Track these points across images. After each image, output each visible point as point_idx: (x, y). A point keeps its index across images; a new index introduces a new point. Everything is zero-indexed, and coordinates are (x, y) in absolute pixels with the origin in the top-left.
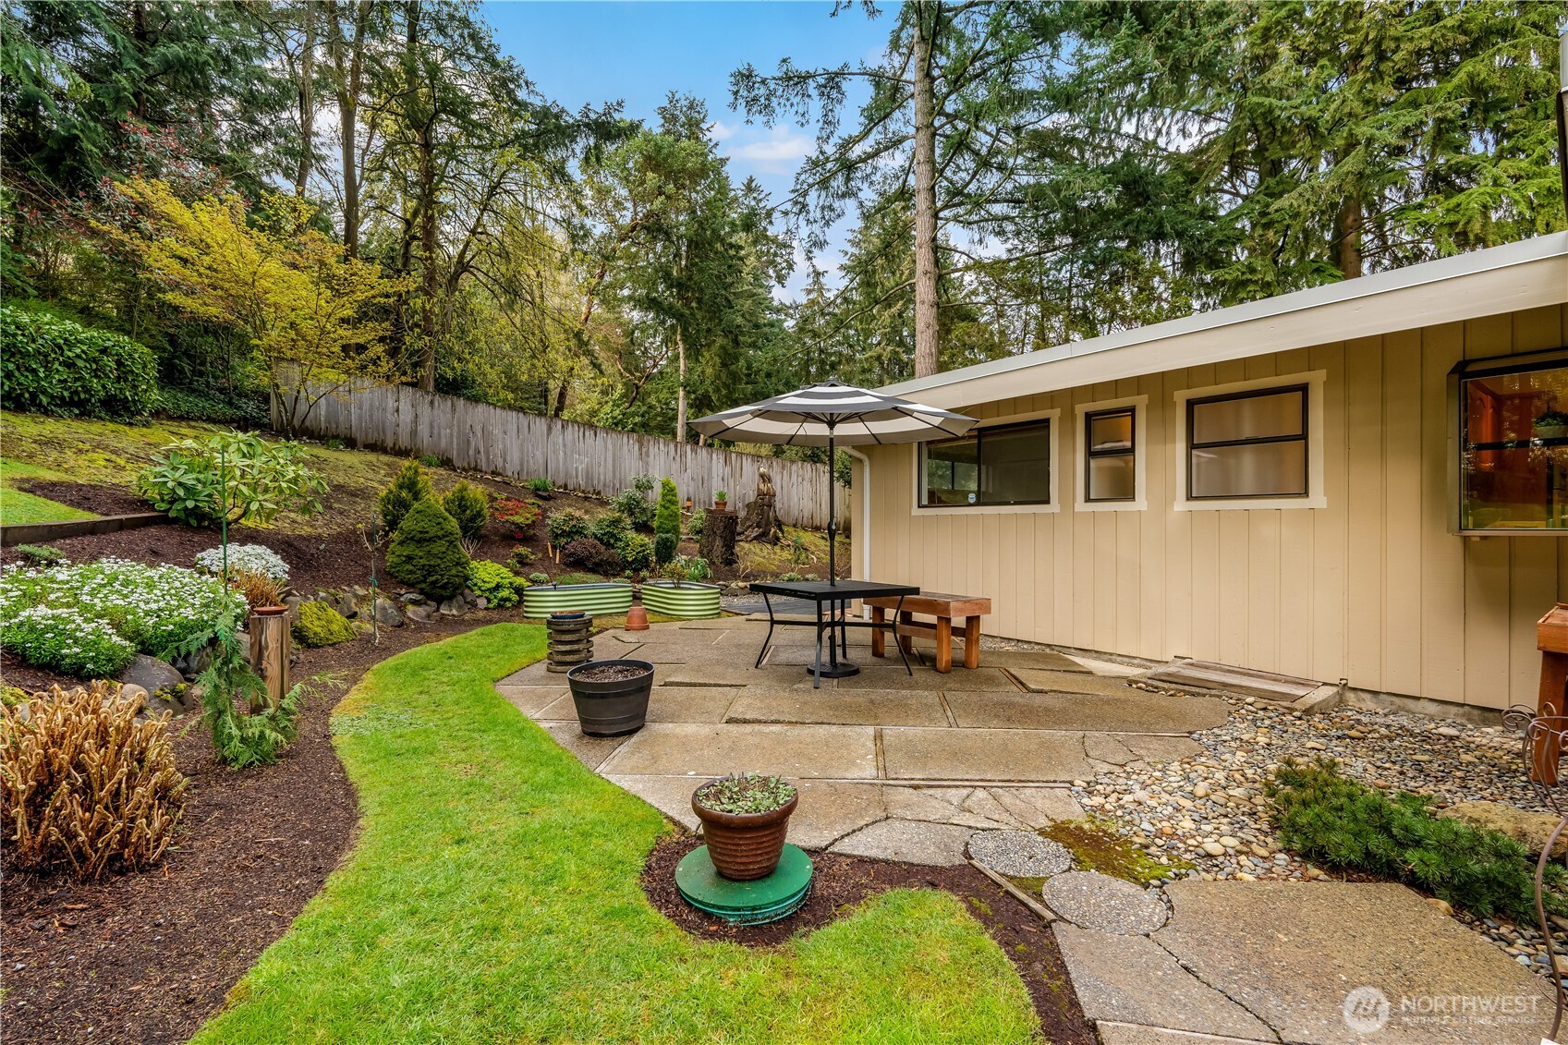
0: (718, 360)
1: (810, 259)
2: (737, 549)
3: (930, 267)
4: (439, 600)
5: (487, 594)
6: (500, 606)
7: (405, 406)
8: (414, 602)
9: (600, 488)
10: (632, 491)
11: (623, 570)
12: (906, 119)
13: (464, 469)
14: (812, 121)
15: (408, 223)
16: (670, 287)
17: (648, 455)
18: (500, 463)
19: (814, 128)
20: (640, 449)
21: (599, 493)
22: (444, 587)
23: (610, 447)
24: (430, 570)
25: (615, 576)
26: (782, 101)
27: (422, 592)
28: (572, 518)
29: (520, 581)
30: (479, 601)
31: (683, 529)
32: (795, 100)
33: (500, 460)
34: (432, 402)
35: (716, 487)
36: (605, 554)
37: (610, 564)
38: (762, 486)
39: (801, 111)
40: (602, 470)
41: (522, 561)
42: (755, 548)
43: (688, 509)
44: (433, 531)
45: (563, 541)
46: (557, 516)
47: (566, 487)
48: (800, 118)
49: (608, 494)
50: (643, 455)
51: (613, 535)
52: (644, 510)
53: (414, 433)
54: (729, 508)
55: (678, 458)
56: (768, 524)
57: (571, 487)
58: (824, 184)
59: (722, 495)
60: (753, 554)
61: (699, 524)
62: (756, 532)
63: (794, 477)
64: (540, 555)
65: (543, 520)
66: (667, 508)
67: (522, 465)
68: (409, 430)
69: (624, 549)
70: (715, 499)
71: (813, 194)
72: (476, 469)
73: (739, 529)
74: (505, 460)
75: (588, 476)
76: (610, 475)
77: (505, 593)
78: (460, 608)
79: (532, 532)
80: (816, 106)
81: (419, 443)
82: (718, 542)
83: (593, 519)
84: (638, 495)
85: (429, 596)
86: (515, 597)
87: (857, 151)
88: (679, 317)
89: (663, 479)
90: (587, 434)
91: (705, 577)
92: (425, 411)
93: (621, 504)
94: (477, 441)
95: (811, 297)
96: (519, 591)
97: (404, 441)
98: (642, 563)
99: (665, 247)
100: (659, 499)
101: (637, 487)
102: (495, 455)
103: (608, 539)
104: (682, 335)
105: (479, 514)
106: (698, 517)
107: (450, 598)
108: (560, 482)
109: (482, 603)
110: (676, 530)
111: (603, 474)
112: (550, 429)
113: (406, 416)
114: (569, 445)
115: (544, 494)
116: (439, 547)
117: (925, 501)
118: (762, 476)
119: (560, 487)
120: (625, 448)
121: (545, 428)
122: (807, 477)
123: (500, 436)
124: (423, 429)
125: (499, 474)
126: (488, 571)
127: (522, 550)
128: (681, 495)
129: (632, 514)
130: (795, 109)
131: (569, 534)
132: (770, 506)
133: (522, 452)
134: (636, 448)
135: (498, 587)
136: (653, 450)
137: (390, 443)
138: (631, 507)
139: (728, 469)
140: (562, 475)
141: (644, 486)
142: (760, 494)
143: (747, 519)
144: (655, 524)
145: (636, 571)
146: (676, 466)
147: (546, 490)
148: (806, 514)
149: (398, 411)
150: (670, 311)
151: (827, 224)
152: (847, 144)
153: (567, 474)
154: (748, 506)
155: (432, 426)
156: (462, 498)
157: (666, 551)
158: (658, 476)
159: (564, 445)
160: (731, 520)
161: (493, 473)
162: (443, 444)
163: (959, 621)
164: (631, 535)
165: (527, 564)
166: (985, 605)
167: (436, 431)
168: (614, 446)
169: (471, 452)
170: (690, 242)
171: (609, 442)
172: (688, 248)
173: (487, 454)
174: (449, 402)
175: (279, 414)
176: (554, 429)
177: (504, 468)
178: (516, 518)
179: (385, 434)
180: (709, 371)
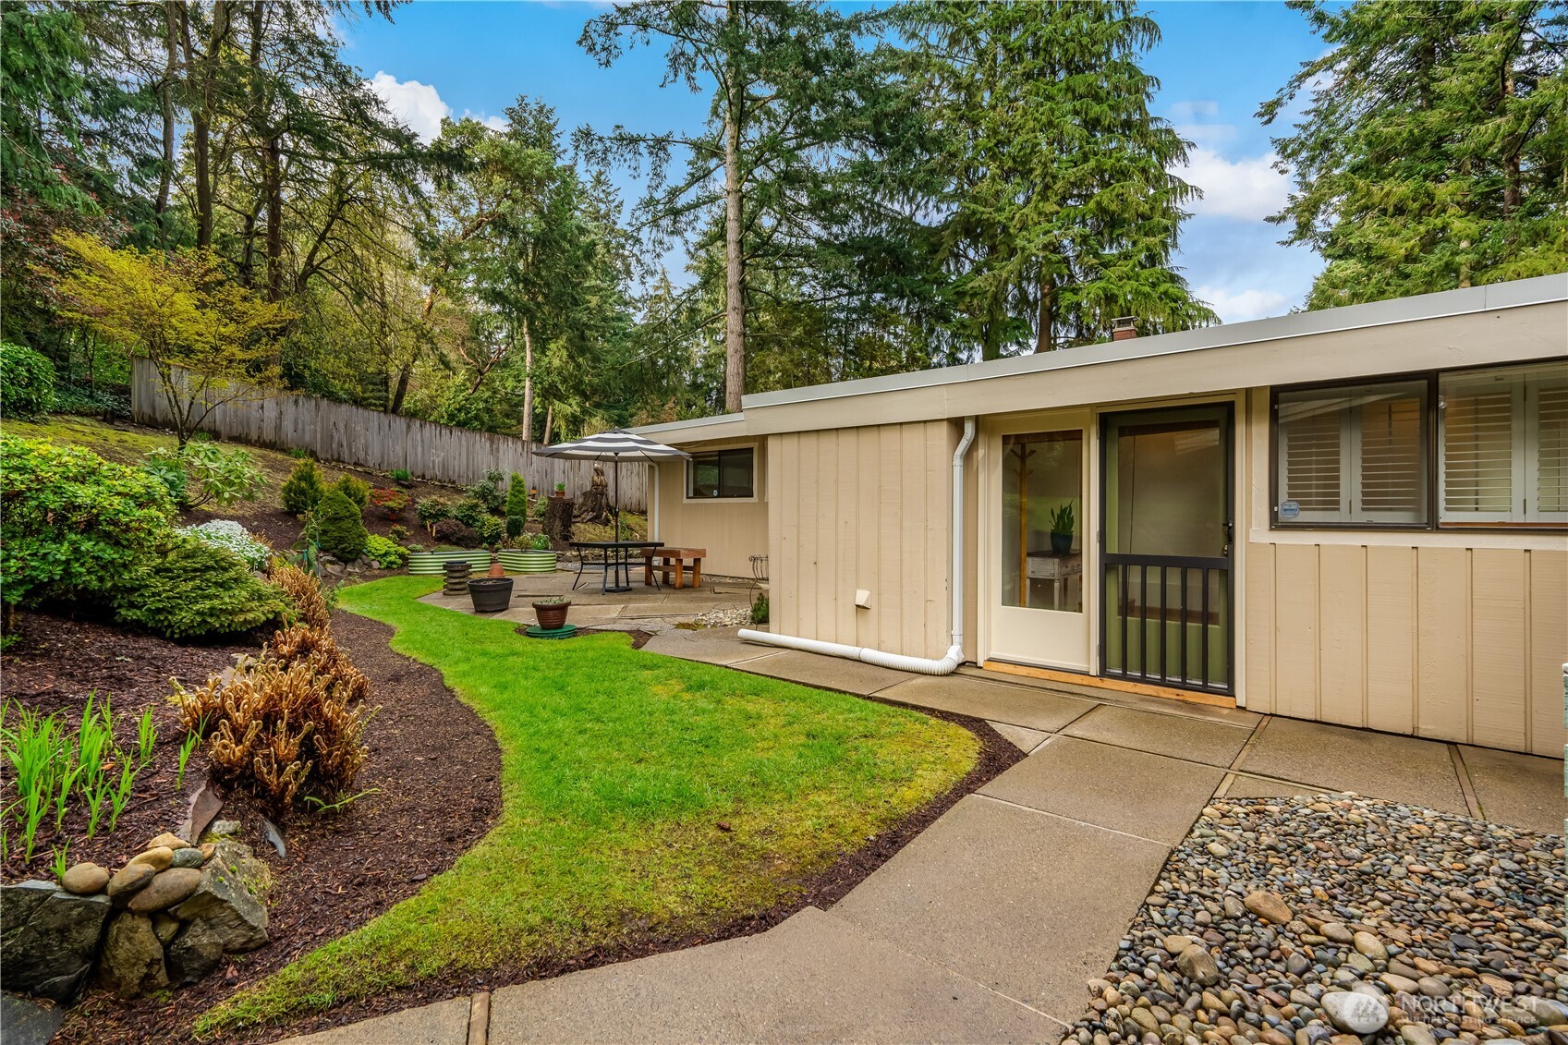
0: (565, 353)
1: (644, 283)
2: (573, 528)
3: (738, 304)
4: (346, 562)
5: (379, 558)
6: (388, 567)
7: (270, 406)
8: (331, 562)
9: (455, 478)
10: (484, 482)
11: (481, 543)
12: (721, 180)
13: (326, 460)
14: (642, 175)
15: (250, 220)
16: (517, 282)
17: (498, 450)
18: (361, 455)
19: (645, 180)
20: (491, 445)
21: (454, 482)
22: (350, 552)
23: (464, 443)
24: (341, 540)
25: (474, 548)
26: (617, 157)
27: (334, 555)
28: (437, 503)
29: (402, 549)
30: (373, 563)
31: (529, 512)
32: (628, 156)
33: (362, 452)
34: (297, 403)
35: (558, 479)
36: (466, 532)
37: (470, 539)
38: (595, 479)
39: (633, 165)
40: (456, 463)
42: (590, 527)
43: (533, 496)
44: (343, 513)
45: (431, 521)
46: (424, 502)
47: (423, 477)
48: (632, 172)
49: (462, 484)
50: (494, 452)
51: (471, 517)
52: (495, 498)
53: (278, 428)
54: (567, 497)
55: (525, 455)
56: (601, 509)
57: (428, 477)
58: (655, 223)
59: (561, 487)
60: (586, 531)
61: (542, 509)
62: (591, 515)
63: (625, 471)
65: (413, 505)
66: (515, 496)
67: (383, 458)
68: (273, 425)
69: (481, 527)
70: (556, 489)
71: (646, 229)
72: (338, 460)
73: (575, 512)
74: (366, 453)
75: (444, 467)
76: (464, 467)
77: (392, 558)
78: (360, 568)
79: (405, 514)
80: (646, 162)
81: (283, 437)
82: (558, 523)
83: (454, 505)
84: (491, 485)
85: (340, 559)
86: (400, 561)
87: (681, 201)
88: (525, 311)
89: (513, 474)
90: (443, 432)
91: (546, 548)
92: (290, 410)
93: (476, 493)
94: (340, 436)
96: (402, 556)
97: (269, 435)
98: (497, 537)
99: (510, 244)
100: (509, 489)
101: (490, 478)
102: (357, 448)
103: (468, 519)
104: (529, 328)
105: (361, 500)
106: (541, 502)
107: (354, 561)
108: (419, 473)
109: (375, 564)
110: (523, 513)
111: (458, 465)
112: (409, 427)
113: (271, 413)
114: (426, 441)
115: (403, 482)
116: (347, 524)
117: (691, 494)
118: (596, 470)
119: (419, 477)
120: (478, 445)
121: (404, 427)
122: (635, 471)
123: (363, 432)
124: (288, 425)
125: (362, 465)
126: (378, 543)
127: (398, 527)
128: (528, 484)
129: (486, 500)
130: (628, 163)
131: (435, 516)
132: (602, 494)
133: (383, 446)
134: (488, 444)
135: (386, 554)
136: (502, 447)
137: (254, 436)
138: (484, 495)
139: (567, 464)
140: (420, 466)
141: (496, 478)
142: (594, 484)
143: (583, 505)
144: (505, 509)
145: (492, 544)
146: (522, 461)
147: (406, 480)
148: (634, 501)
149: (262, 407)
150: (516, 304)
151: (658, 256)
152: (674, 193)
153: (424, 466)
154: (585, 494)
155: (296, 422)
156: (347, 487)
157: (515, 529)
158: (507, 470)
159: (422, 441)
160: (569, 506)
161: (355, 464)
162: (307, 437)
163: (688, 562)
164: (486, 516)
165: (404, 538)
166: (703, 553)
167: (300, 426)
168: (468, 442)
169: (334, 446)
170: (537, 239)
171: (463, 439)
172: (535, 245)
173: (350, 447)
174: (313, 402)
175: (140, 407)
176: (413, 428)
177: (366, 460)
178: (390, 504)
179: (249, 428)
180: (556, 363)
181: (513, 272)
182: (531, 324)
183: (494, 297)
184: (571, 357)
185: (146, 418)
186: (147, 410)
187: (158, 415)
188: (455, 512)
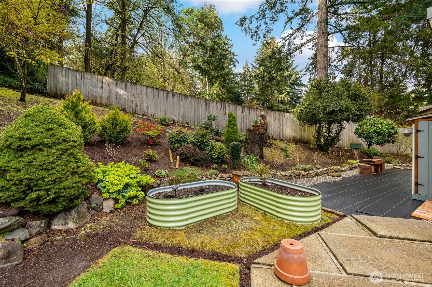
0: (218, 88)
3: (325, 31)
5: (115, 196)
9: (189, 122)
10: (205, 121)
11: (211, 164)
13: (130, 113)
17: (209, 107)
18: (146, 110)
20: (206, 105)
21: (188, 124)
23: (193, 104)
25: (207, 167)
28: (181, 132)
29: (146, 179)
30: (105, 204)
33: (146, 109)
34: (117, 84)
36: (201, 154)
37: (204, 160)
38: (262, 121)
40: (189, 114)
41: (150, 160)
45: (176, 146)
46: (172, 131)
47: (174, 121)
49: (192, 125)
51: (203, 143)
53: (109, 97)
55: (222, 109)
57: (176, 121)
63: (272, 117)
64: (162, 155)
65: (164, 134)
66: (232, 128)
67: (155, 112)
68: (107, 96)
69: (211, 151)
72: (135, 113)
74: (148, 109)
75: (184, 117)
76: (193, 116)
79: (158, 140)
81: (111, 102)
83: (192, 134)
84: (210, 123)
88: (207, 73)
90: (183, 98)
92: (114, 88)
94: (136, 101)
95: (245, 70)
97: (105, 102)
99: (202, 51)
101: (208, 120)
102: (144, 107)
103: (201, 145)
105: (125, 129)
107: (65, 212)
108: (172, 119)
109: (109, 205)
111: (190, 115)
112: (167, 95)
113: (106, 90)
114: (176, 103)
115: (164, 123)
119: (172, 121)
121: (165, 95)
122: (277, 118)
123: (146, 99)
124: (113, 97)
125: (146, 115)
126: (118, 174)
127: (151, 152)
131: (179, 142)
133: (155, 106)
134: (204, 104)
137: (99, 101)
138: (208, 129)
139: (243, 114)
140: (172, 116)
141: (212, 119)
147: (166, 122)
148: (277, 134)
149: (102, 87)
153: (174, 115)
155: (117, 95)
156: (115, 119)
159: (174, 103)
161: (143, 115)
162: (121, 102)
164: (213, 143)
165: (154, 161)
167: (118, 97)
168: (195, 103)
169: (133, 106)
171: (193, 101)
172: (210, 50)
173: (140, 106)
174: (124, 84)
175: (51, 88)
176: (169, 96)
177: (148, 113)
178: (150, 133)
179: (96, 98)
180: (215, 91)
181: (203, 60)
182: (209, 77)
183: (197, 67)
184: (220, 89)
185: (53, 93)
186: (54, 90)
187: (58, 92)
188: (192, 139)
